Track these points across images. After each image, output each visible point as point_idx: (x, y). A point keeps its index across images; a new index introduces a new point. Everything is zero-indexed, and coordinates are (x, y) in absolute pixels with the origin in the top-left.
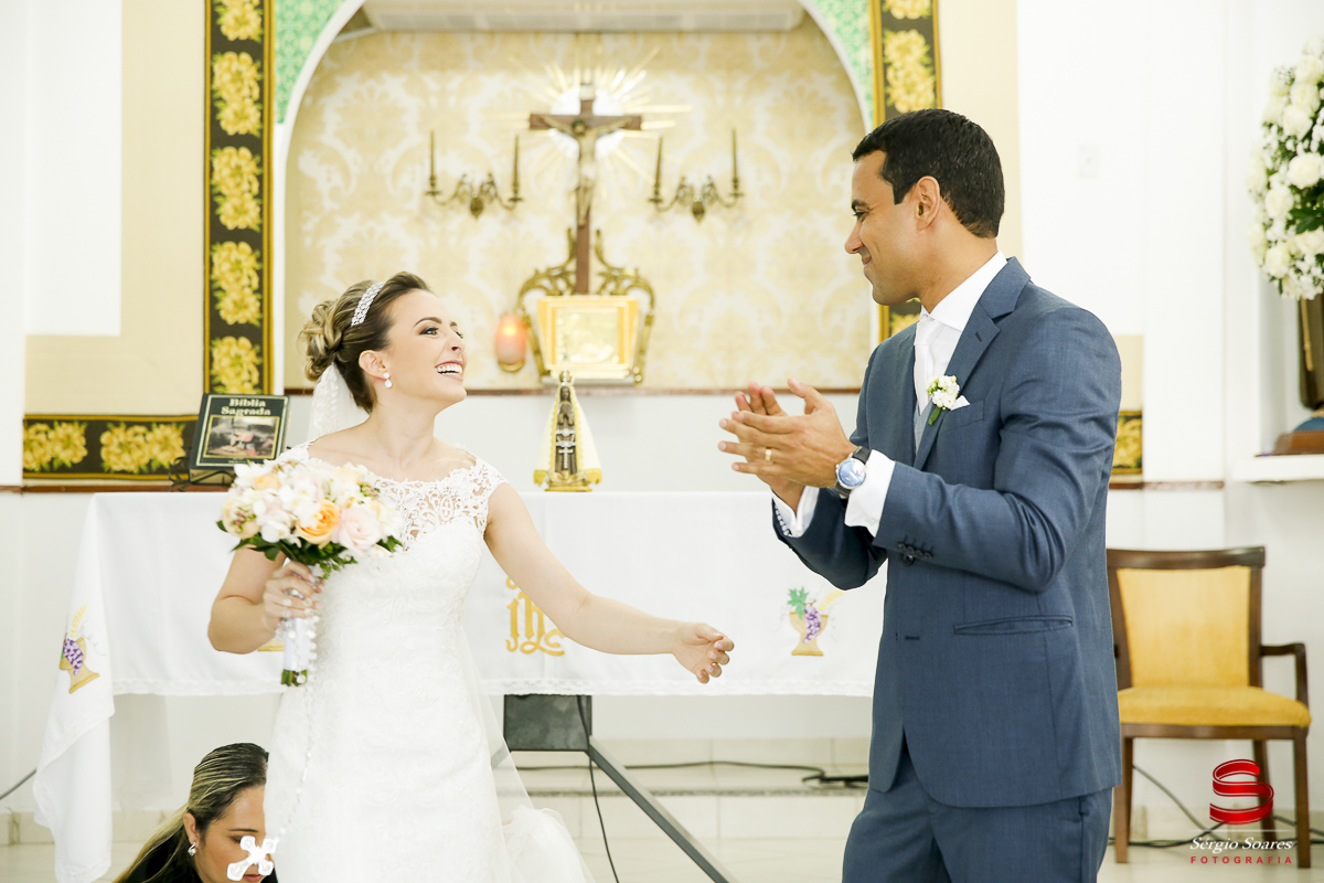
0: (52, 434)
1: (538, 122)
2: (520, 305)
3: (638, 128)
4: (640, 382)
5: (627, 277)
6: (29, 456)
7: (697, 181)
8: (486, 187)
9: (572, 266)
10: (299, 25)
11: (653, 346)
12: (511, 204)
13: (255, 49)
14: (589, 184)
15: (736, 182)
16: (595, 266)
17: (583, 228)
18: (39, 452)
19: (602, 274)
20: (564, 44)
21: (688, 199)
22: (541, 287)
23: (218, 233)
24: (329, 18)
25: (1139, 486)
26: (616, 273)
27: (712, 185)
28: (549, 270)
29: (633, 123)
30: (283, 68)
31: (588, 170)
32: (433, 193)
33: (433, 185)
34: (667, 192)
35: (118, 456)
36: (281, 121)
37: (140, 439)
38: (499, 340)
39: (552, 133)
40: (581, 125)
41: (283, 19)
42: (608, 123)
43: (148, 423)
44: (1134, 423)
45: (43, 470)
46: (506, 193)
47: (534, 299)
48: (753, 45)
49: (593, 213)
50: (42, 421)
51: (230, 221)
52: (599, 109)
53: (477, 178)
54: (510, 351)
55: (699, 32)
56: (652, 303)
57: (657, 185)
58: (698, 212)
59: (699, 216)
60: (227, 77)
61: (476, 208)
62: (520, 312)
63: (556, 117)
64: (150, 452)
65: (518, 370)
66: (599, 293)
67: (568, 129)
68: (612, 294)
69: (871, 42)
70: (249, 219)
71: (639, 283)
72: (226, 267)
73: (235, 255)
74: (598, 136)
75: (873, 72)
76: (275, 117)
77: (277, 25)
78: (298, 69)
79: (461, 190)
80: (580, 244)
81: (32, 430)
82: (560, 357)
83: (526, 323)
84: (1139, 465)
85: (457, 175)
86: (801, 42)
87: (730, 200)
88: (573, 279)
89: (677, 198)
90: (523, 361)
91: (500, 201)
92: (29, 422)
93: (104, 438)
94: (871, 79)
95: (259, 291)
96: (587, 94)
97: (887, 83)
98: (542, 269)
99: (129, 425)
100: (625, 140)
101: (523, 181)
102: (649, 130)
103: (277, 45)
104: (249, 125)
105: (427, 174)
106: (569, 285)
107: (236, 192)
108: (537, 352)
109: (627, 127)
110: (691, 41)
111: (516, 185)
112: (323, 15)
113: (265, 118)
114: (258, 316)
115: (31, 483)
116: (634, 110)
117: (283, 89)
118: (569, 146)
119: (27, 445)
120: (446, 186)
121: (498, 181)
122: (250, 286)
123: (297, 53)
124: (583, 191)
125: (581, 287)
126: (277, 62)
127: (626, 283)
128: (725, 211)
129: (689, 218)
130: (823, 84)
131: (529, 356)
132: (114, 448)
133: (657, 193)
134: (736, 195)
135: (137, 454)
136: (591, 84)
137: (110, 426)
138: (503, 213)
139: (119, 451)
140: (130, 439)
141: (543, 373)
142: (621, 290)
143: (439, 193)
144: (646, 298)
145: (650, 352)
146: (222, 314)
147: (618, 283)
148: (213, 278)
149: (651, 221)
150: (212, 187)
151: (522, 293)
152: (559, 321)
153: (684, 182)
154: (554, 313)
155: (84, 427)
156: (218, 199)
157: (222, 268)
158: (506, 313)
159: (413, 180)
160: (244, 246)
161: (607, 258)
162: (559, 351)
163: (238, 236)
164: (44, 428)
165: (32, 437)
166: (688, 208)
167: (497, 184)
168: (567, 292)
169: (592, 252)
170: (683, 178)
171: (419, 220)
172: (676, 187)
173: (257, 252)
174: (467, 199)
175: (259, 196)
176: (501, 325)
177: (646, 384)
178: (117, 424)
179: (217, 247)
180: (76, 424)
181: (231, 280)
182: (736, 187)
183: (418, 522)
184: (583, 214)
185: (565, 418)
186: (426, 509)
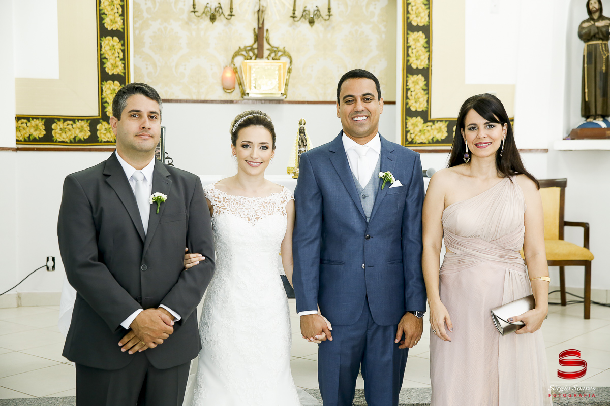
0: (29, 124)
2: (232, 62)
4: (286, 98)
5: (280, 51)
6: (19, 134)
7: (311, 8)
8: (217, 9)
9: (255, 46)
11: (291, 82)
12: (229, 17)
14: (264, 9)
15: (329, 9)
16: (266, 46)
17: (261, 29)
18: (23, 132)
19: (269, 50)
21: (307, 16)
22: (242, 55)
23: (103, 32)
26: (275, 49)
27: (318, 10)
28: (245, 47)
32: (194, 12)
33: (194, 8)
34: (298, 13)
35: (60, 134)
37: (70, 127)
38: (223, 79)
43: (74, 120)
45: (25, 141)
46: (227, 12)
47: (239, 60)
49: (265, 22)
50: (24, 118)
51: (109, 26)
53: (214, 5)
54: (228, 84)
56: (291, 63)
57: (294, 10)
58: (311, 22)
59: (312, 24)
61: (213, 18)
62: (233, 66)
64: (75, 133)
65: (232, 92)
66: (267, 58)
68: (273, 59)
70: (118, 26)
71: (285, 53)
72: (108, 48)
73: (111, 42)
79: (206, 10)
80: (260, 35)
81: (20, 122)
82: (253, 88)
85: (205, 4)
87: (327, 17)
88: (256, 51)
89: (303, 16)
90: (234, 88)
91: (224, 15)
92: (18, 118)
93: (54, 126)
95: (123, 59)
98: (242, 47)
99: (65, 120)
101: (234, 7)
105: (192, 3)
106: (254, 54)
107: (112, 13)
108: (240, 84)
111: (231, 8)
114: (123, 71)
115: (20, 146)
119: (18, 129)
120: (200, 8)
121: (222, 6)
122: (119, 57)
124: (260, 12)
125: (259, 56)
127: (280, 54)
128: (323, 22)
129: (307, 24)
131: (237, 86)
132: (58, 131)
133: (294, 14)
134: (330, 16)
135: (69, 134)
137: (56, 120)
138: (225, 21)
139: (60, 132)
140: (65, 127)
141: (244, 94)
142: (277, 57)
143: (197, 11)
144: (288, 61)
145: (290, 85)
146: (106, 69)
147: (276, 54)
148: (102, 52)
149: (290, 26)
150: (100, 10)
151: (234, 57)
152: (252, 72)
153: (306, 9)
154: (250, 68)
155: (43, 121)
156: (103, 16)
157: (106, 49)
158: (226, 67)
159: (184, 5)
160: (116, 38)
161: (271, 42)
162: (253, 85)
163: (113, 33)
164: (25, 121)
165: (20, 125)
166: (307, 20)
167: (223, 8)
168: (253, 58)
169: (265, 39)
170: (306, 7)
171: (187, 23)
172: (302, 11)
173: (122, 42)
174: (209, 14)
175: (122, 15)
176: (224, 72)
177: (288, 99)
178: (59, 120)
179: (103, 39)
180: (40, 120)
181: (110, 54)
182: (329, 12)
183: (259, 214)
184: (261, 22)
185: (303, 142)
186: (262, 208)
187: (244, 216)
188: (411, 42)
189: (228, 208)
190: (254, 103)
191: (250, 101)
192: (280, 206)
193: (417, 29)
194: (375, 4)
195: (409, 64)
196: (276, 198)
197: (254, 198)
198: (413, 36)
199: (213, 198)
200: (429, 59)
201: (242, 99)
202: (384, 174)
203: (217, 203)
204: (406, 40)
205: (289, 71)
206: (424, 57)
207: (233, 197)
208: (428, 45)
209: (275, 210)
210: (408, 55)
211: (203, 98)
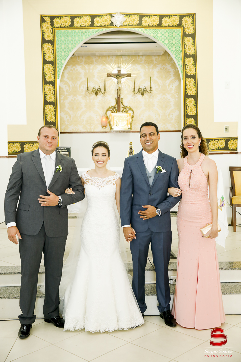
0: (14, 145)
1: (109, 75)
2: (106, 113)
3: (130, 76)
4: (131, 130)
5: (128, 108)
6: (9, 150)
7: (142, 87)
8: (98, 89)
9: (117, 106)
10: (62, 58)
11: (133, 122)
12: (104, 93)
13: (53, 63)
14: (120, 89)
15: (151, 88)
16: (121, 106)
17: (119, 98)
18: (11, 149)
19: (122, 107)
20: (114, 58)
21: (141, 91)
22: (110, 110)
23: (46, 103)
24: (68, 56)
25: (237, 153)
26: (126, 107)
27: (145, 88)
28: (112, 107)
29: (129, 75)
30: (59, 67)
31: (120, 86)
33: (88, 89)
34: (136, 90)
36: (59, 79)
37: (32, 146)
38: (102, 121)
39: (112, 77)
40: (118, 76)
41: (58, 56)
42: (123, 75)
43: (33, 143)
44: (236, 140)
45: (12, 153)
46: (103, 91)
47: (109, 113)
48: (154, 58)
49: (121, 94)
50: (12, 143)
51: (48, 100)
52: (122, 72)
53: (97, 87)
54: (104, 124)
55: (142, 56)
56: (133, 113)
57: (134, 89)
58: (143, 94)
59: (143, 95)
60: (47, 69)
61: (97, 94)
62: (106, 115)
63: (112, 74)
65: (106, 128)
66: (122, 111)
67: (116, 77)
68: (125, 112)
69: (182, 60)
70: (52, 100)
71: (130, 109)
73: (50, 107)
74: (122, 78)
75: (183, 66)
76: (57, 78)
77: (57, 58)
78: (62, 67)
79: (93, 90)
80: (118, 101)
81: (10, 144)
82: (115, 126)
83: (107, 118)
84: (237, 149)
85: (93, 87)
86: (164, 58)
87: (150, 92)
88: (117, 108)
89: (138, 91)
90: (107, 126)
92: (9, 143)
93: (24, 146)
94: (182, 68)
95: (55, 115)
96: (119, 69)
97: (186, 69)
98: (110, 107)
99: (29, 143)
100: (127, 78)
101: (106, 88)
102: (132, 77)
103: (57, 62)
104: (52, 79)
105: (87, 87)
106: (116, 110)
107: (50, 94)
108: (110, 124)
109: (127, 76)
110: (141, 57)
111: (105, 89)
112: (66, 55)
113: (55, 78)
114: (55, 120)
115: (10, 155)
116: (129, 72)
117: (59, 72)
118: (116, 80)
119: (9, 148)
120: (90, 89)
121: (101, 88)
122: (53, 114)
123: (61, 64)
124: (118, 90)
125: (119, 110)
126: (57, 66)
127: (128, 109)
128: (148, 94)
129: (141, 95)
130: (168, 67)
131: (108, 125)
132: (26, 148)
133: (134, 90)
135: (31, 149)
136: (120, 67)
137: (25, 143)
138: (102, 95)
139: (27, 149)
140: (30, 146)
141: (111, 128)
142: (127, 111)
143: (89, 91)
144: (132, 113)
145: (133, 124)
146: (47, 120)
147: (126, 109)
148: (45, 112)
149: (133, 96)
150: (44, 93)
151: (106, 112)
152: (115, 118)
153: (140, 88)
154: (114, 117)
155: (20, 144)
156: (46, 95)
157: (47, 110)
158: (103, 116)
159: (83, 88)
160: (52, 105)
161: (124, 104)
162: (115, 124)
163: (50, 103)
164: (12, 144)
165: (10, 146)
166: (141, 93)
167: (101, 89)
168: (116, 112)
169: (121, 103)
170: (140, 87)
171: (85, 96)
172: (138, 89)
173: (54, 107)
174: (95, 92)
175: (54, 95)
176: (102, 118)
177: (132, 130)
178: (27, 143)
179: (46, 106)
180: (19, 143)
181: (49, 113)
182: (151, 89)
183: (102, 185)
184: (119, 95)
185: (131, 152)
186: (104, 182)
187: (96, 185)
188: (188, 103)
189: (90, 182)
190: (116, 133)
191: (114, 132)
192: (113, 181)
193: (191, 97)
194: (173, 85)
195: (187, 113)
196: (111, 178)
197: (101, 178)
198: (188, 100)
199: (85, 178)
200: (196, 111)
201: (110, 131)
202: (158, 167)
203: (86, 180)
204: (185, 102)
205: (133, 117)
206: (194, 110)
207: (92, 177)
208: (196, 104)
209: (110, 183)
210: (186, 109)
211: (92, 131)
